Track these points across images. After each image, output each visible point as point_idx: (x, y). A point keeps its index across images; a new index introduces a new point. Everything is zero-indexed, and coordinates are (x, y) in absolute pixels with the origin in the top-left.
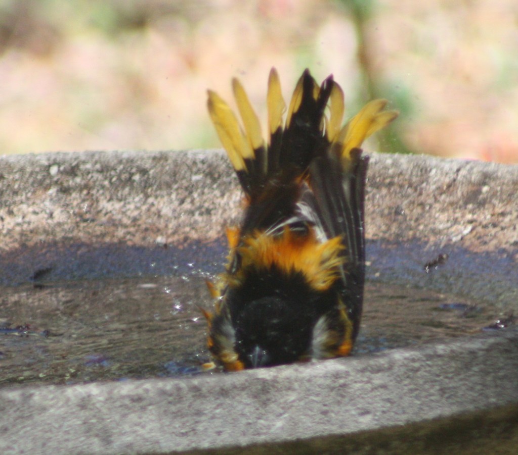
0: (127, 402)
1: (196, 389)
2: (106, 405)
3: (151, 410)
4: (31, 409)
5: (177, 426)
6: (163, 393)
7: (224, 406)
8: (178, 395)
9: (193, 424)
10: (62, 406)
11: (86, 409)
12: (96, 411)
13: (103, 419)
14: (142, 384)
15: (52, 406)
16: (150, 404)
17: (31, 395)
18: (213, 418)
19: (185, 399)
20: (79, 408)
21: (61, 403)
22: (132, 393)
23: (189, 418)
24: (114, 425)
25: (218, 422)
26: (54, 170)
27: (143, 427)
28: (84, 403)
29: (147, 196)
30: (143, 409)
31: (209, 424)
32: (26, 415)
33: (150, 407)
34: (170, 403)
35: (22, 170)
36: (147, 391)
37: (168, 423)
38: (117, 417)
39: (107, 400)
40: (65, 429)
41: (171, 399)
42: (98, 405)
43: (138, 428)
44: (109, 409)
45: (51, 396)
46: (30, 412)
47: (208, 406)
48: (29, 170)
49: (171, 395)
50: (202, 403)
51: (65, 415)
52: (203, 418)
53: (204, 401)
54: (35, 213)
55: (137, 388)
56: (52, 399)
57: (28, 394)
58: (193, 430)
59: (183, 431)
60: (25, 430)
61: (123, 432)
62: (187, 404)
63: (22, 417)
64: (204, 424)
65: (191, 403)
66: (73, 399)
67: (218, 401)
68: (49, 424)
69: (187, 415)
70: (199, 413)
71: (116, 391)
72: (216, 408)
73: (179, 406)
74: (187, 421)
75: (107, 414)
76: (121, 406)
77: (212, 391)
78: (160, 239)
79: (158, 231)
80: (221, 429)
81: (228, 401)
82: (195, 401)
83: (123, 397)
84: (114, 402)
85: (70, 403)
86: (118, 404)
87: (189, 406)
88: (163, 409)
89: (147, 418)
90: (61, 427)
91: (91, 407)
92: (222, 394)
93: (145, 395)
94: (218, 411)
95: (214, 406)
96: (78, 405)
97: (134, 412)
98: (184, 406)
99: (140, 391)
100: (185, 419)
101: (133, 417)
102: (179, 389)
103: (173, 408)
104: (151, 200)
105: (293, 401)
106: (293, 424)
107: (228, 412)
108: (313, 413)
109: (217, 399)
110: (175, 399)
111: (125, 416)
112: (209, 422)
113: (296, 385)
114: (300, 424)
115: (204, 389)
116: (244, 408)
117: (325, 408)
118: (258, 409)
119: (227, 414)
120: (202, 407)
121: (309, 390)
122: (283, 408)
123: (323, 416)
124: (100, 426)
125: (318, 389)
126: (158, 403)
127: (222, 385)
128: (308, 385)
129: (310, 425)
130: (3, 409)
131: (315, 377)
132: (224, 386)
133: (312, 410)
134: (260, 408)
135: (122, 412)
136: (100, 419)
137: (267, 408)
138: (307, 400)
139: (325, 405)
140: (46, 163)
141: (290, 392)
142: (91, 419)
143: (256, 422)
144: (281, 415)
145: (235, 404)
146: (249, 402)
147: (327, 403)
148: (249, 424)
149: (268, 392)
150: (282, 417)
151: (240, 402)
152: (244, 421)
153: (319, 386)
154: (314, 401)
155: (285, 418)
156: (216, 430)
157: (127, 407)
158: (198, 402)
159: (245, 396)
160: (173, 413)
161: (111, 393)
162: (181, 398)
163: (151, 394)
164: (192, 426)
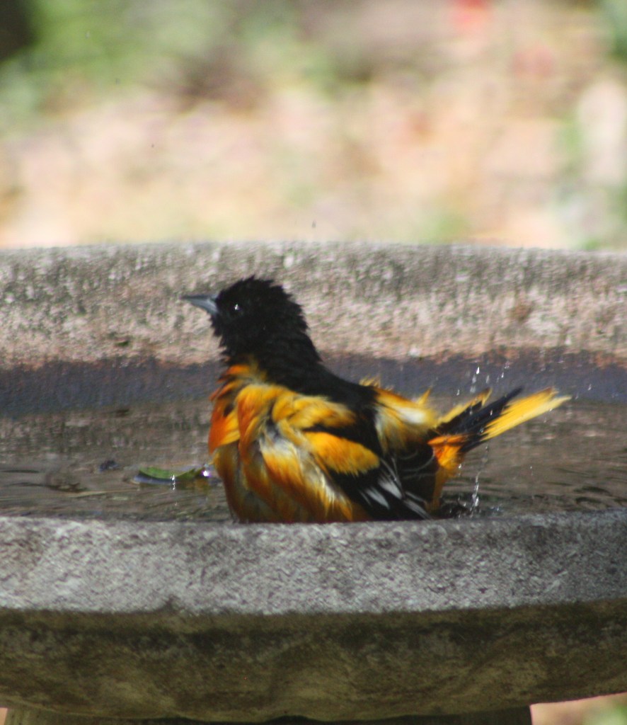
0: (373, 547)
1: (458, 536)
2: (348, 550)
3: (402, 559)
4: (257, 552)
5: (433, 579)
6: (417, 538)
7: (491, 558)
8: (436, 542)
9: (451, 578)
10: (296, 549)
11: (324, 553)
12: (337, 556)
13: (344, 567)
14: (394, 527)
15: (283, 548)
16: (401, 552)
17: (259, 534)
18: (476, 571)
19: (443, 547)
20: (315, 552)
21: (292, 547)
22: (380, 537)
23: (448, 571)
24: (357, 575)
25: (482, 577)
26: (289, 262)
27: (392, 579)
28: (321, 548)
29: (399, 298)
30: (393, 556)
31: (472, 579)
32: (250, 558)
33: (401, 555)
34: (425, 550)
35: (250, 259)
36: (398, 535)
37: (421, 575)
38: (361, 566)
39: (350, 543)
40: (297, 576)
41: (427, 546)
42: (339, 550)
43: (386, 580)
44: (352, 555)
45: (282, 536)
46: (257, 555)
47: (471, 558)
48: (258, 260)
49: (426, 542)
50: (464, 553)
51: (299, 560)
52: (464, 572)
53: (467, 551)
55: (386, 530)
56: (283, 540)
57: (254, 532)
58: (453, 585)
59: (440, 586)
60: (249, 575)
61: (367, 583)
62: (447, 552)
63: (246, 560)
64: (465, 578)
65: (451, 552)
66: (308, 539)
67: (484, 552)
68: (279, 570)
69: (445, 566)
70: (460, 565)
71: (360, 534)
72: (481, 560)
73: (435, 554)
74: (446, 574)
75: (348, 561)
76: (366, 552)
77: (477, 539)
78: (415, 351)
79: (413, 341)
80: (486, 586)
81: (495, 552)
82: (455, 549)
83: (369, 541)
84: (359, 547)
85: (305, 546)
86: (363, 549)
87: (449, 556)
88: (416, 559)
89: (397, 567)
90: (293, 573)
91: (331, 551)
92: (489, 543)
93: (396, 540)
94: (482, 563)
95: (479, 557)
96: (315, 549)
97: (382, 560)
98: (442, 555)
99: (390, 535)
100: (442, 572)
101: (380, 566)
102: (436, 534)
103: (429, 558)
104: (404, 304)
105: (575, 555)
106: (573, 583)
107: (496, 565)
108: (597, 572)
109: (482, 548)
110: (431, 547)
111: (369, 564)
112: (472, 576)
113: (579, 537)
114: (582, 584)
115: (467, 536)
116: (515, 561)
117: (613, 566)
118: (531, 563)
119: (494, 567)
120: (464, 558)
121: (594, 543)
122: (561, 563)
123: (610, 575)
124: (339, 576)
125: (605, 542)
126: (411, 550)
127: (489, 532)
128: (593, 537)
129: (593, 585)
130: (223, 550)
131: (602, 527)
132: (492, 532)
133: (597, 568)
134: (534, 562)
135: (368, 559)
136: (341, 567)
137: (543, 562)
138: (592, 555)
139: (612, 562)
140: (279, 253)
141: (571, 545)
142: (329, 566)
143: (528, 579)
144: (559, 572)
145: (504, 555)
146: (520, 554)
147: (616, 560)
148: (520, 581)
149: (545, 543)
150: (560, 575)
151: (510, 554)
152: (514, 577)
153: (607, 538)
154: (599, 556)
155: (564, 576)
156: (481, 586)
157: (373, 553)
158: (459, 552)
159: (517, 547)
160: (429, 563)
161: (353, 535)
162: (439, 545)
163: (403, 539)
164: (452, 580)
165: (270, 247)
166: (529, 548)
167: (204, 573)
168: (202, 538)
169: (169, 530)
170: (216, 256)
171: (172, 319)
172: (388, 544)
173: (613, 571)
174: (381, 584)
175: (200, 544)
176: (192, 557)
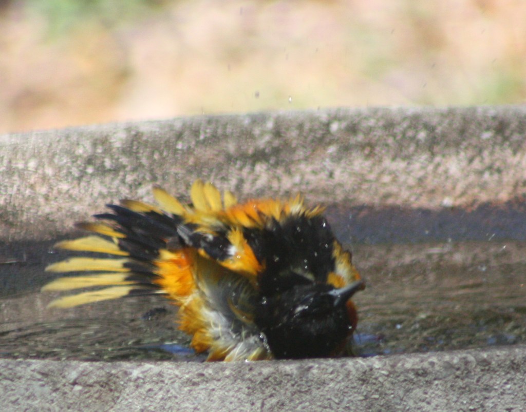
0: (411, 376)
1: (485, 363)
2: (390, 379)
3: (437, 385)
4: (310, 384)
5: (465, 402)
6: (449, 366)
7: (515, 381)
8: (466, 369)
9: (481, 400)
10: (343, 380)
11: (368, 383)
12: (380, 385)
13: (386, 394)
14: (429, 357)
15: (332, 380)
16: (435, 379)
17: (311, 368)
18: (502, 394)
19: (473, 373)
20: (361, 382)
21: (340, 378)
22: (416, 367)
23: (478, 394)
24: (398, 401)
25: (508, 398)
26: (335, 127)
27: (429, 403)
28: (365, 378)
29: (433, 155)
30: (429, 383)
31: (499, 400)
32: (303, 390)
33: (436, 382)
34: (457, 377)
35: (300, 127)
36: (432, 364)
37: (455, 399)
38: (401, 393)
39: (390, 373)
40: (344, 404)
41: (458, 373)
42: (381, 379)
43: (424, 404)
44: (392, 383)
45: (330, 370)
46: (309, 386)
47: (498, 381)
48: (307, 127)
49: (458, 369)
50: (492, 378)
51: (346, 390)
52: (492, 394)
53: (494, 376)
54: (315, 172)
55: (422, 361)
56: (332, 373)
57: (306, 367)
58: (482, 406)
59: (471, 407)
60: (303, 405)
61: (407, 408)
62: (476, 378)
63: (300, 392)
64: (493, 400)
65: (480, 378)
66: (354, 372)
67: (509, 376)
68: (329, 399)
69: (475, 390)
70: (488, 389)
71: (399, 365)
72: (506, 383)
73: (466, 380)
74: (476, 397)
75: (389, 389)
76: (405, 380)
77: (503, 365)
78: (448, 201)
79: (445, 193)
80: (512, 406)
81: (519, 376)
82: (483, 375)
83: (407, 371)
84: (398, 376)
85: (351, 377)
86: (402, 378)
87: (478, 381)
88: (449, 385)
89: (433, 393)
90: (341, 402)
91: (374, 381)
92: (513, 368)
93: (431, 369)
94: (508, 386)
95: (505, 381)
96: (359, 379)
97: (420, 387)
98: (472, 381)
99: (426, 365)
100: (473, 395)
101: (418, 392)
102: (467, 363)
103: (460, 383)
104: (438, 159)
107: (520, 387)
109: (507, 373)
110: (462, 373)
111: (408, 391)
112: (499, 398)
115: (493, 363)
119: (518, 389)
120: (491, 382)
124: (382, 402)
126: (445, 377)
127: (513, 358)
130: (280, 383)
132: (515, 359)
135: (407, 387)
136: (383, 394)
140: (325, 120)
142: (373, 394)
156: (507, 406)
157: (411, 381)
158: (487, 377)
160: (460, 388)
161: (393, 366)
162: (469, 372)
163: (437, 368)
164: (481, 402)
167: (263, 405)
168: (260, 374)
169: (231, 368)
170: (270, 125)
171: (233, 182)
172: (424, 373)
174: (421, 408)
175: (259, 379)
176: (252, 391)
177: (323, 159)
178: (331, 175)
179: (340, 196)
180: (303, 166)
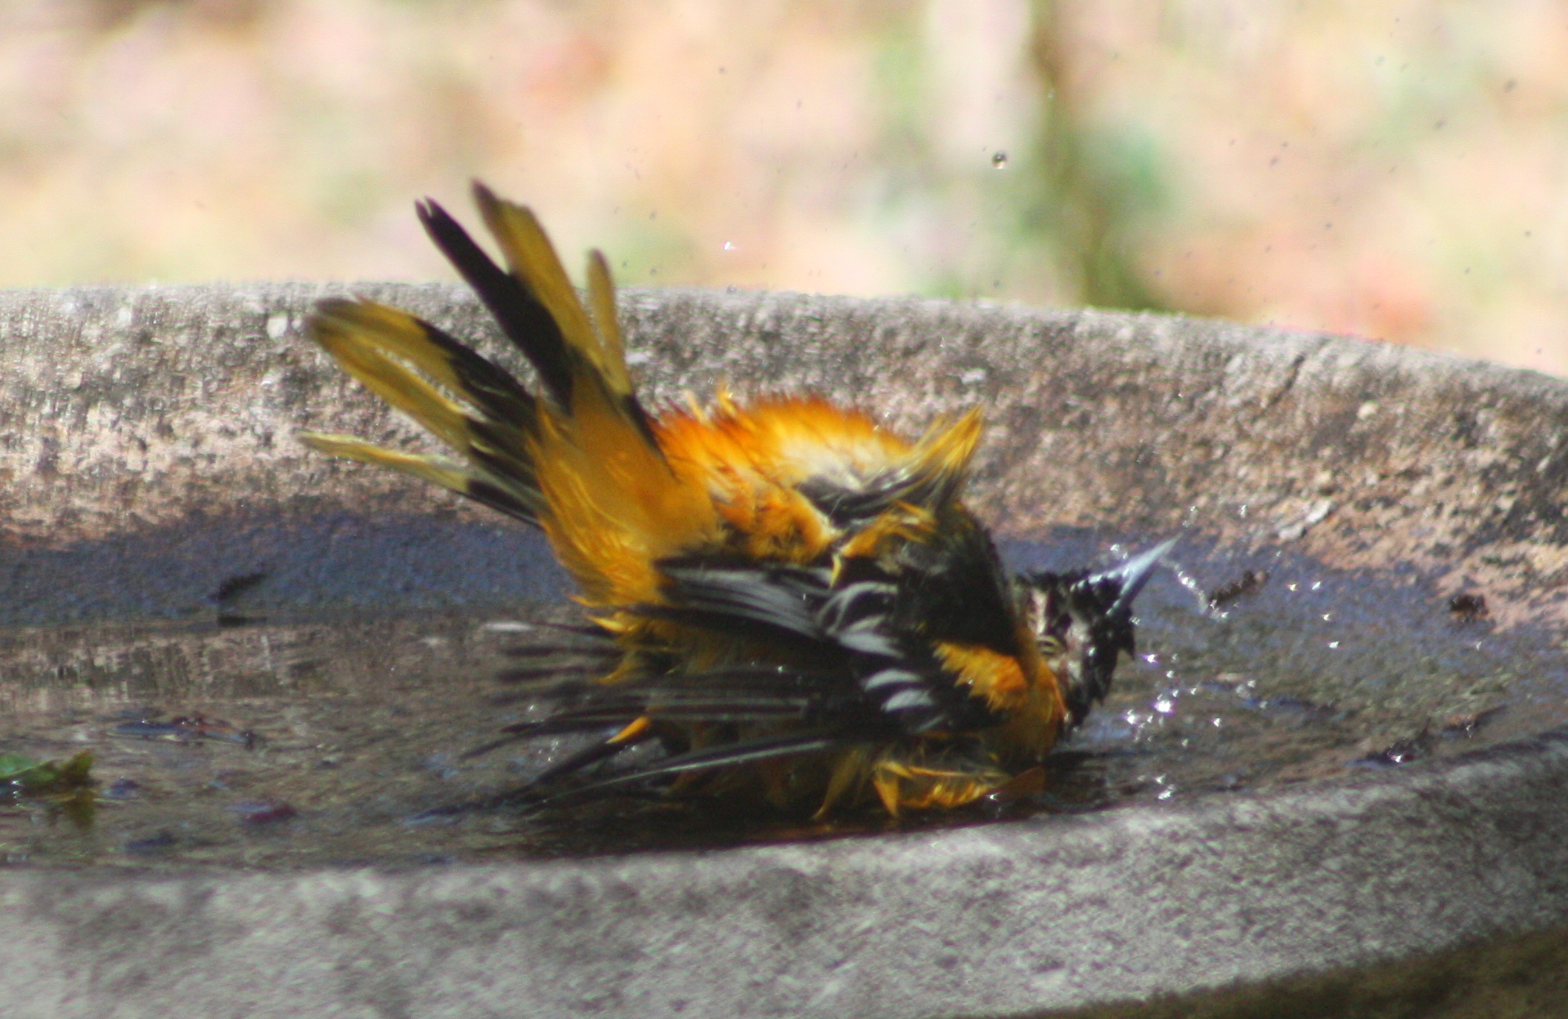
0: (449, 918)
1: (626, 893)
2: (397, 926)
3: (508, 942)
4: (207, 929)
5: (573, 984)
6: (540, 899)
7: (694, 937)
8: (579, 906)
9: (613, 980)
10: (285, 924)
11: (345, 932)
12: (371, 938)
13: (387, 960)
14: (491, 876)
15: (259, 923)
16: (507, 926)
17: (210, 893)
18: (664, 966)
19: (594, 916)
20: (327, 930)
21: (280, 918)
22: (461, 897)
23: (604, 965)
24: (415, 977)
25: (677, 978)
26: (277, 326)
27: (489, 983)
28: (342, 918)
30: (491, 938)
31: (654, 981)
32: (190, 944)
33: (507, 935)
34: (557, 924)
35: (197, 324)
36: (500, 892)
37: (550, 976)
38: (423, 957)
39: (399, 911)
40: (290, 981)
41: (560, 914)
42: (376, 924)
43: (475, 986)
44: (405, 936)
45: (257, 898)
46: (206, 936)
47: (654, 936)
48: (213, 322)
49: (560, 905)
50: (638, 929)
51: (291, 947)
52: (639, 966)
53: (644, 924)
54: (227, 433)
55: (477, 882)
56: (260, 905)
57: (200, 890)
58: (615, 994)
59: (588, 997)
60: (188, 980)
61: (436, 994)
62: (602, 927)
63: (182, 948)
64: (640, 980)
65: (609, 926)
66: (312, 904)
67: (679, 925)
68: (250, 968)
69: (598, 957)
70: (629, 953)
71: (421, 892)
72: (672, 943)
73: (578, 932)
74: (599, 973)
75: (396, 948)
76: (432, 929)
77: (664, 899)
80: (683, 995)
81: (703, 925)
82: (619, 922)
83: (439, 907)
84: (416, 918)
85: (304, 918)
86: (426, 922)
87: (606, 934)
88: (537, 942)
89: (499, 960)
90: (281, 973)
91: (359, 928)
92: (689, 907)
93: (495, 905)
94: (677, 949)
95: (669, 936)
96: (326, 923)
97: (469, 944)
98: (592, 933)
99: (483, 893)
100: (592, 968)
101: (465, 958)
102: (581, 890)
103: (566, 939)
105: (869, 931)
106: (865, 988)
107: (706, 950)
108: (916, 963)
109: (676, 918)
110: (569, 915)
111: (442, 953)
112: (654, 977)
113: (877, 892)
114: (884, 990)
115: (643, 893)
116: (744, 945)
117: (949, 951)
118: (778, 947)
119: (700, 957)
120: (639, 937)
121: (909, 904)
122: (841, 947)
123: (942, 971)
124: (379, 977)
125: (931, 902)
126: (526, 924)
127: (689, 884)
128: (906, 890)
129: (908, 991)
130: (135, 926)
131: (925, 871)
132: (694, 884)
133: (914, 955)
134: (784, 946)
135: (437, 944)
136: (383, 961)
137: (802, 946)
138: (903, 930)
139: (948, 943)
140: (257, 308)
141: (860, 908)
142: (356, 958)
143: (772, 980)
144: (837, 964)
145: (721, 933)
146: (755, 930)
147: (952, 938)
148: (756, 984)
149: (805, 906)
150: (837, 971)
151: (735, 929)
152: (742, 976)
153: (935, 894)
154: (921, 931)
155: (846, 972)
156: (673, 996)
157: (448, 931)
158: (628, 925)
159: (747, 913)
160: (564, 950)
161: (408, 894)
162: (585, 913)
163: (510, 902)
164: (612, 985)
165: (238, 294)
166: (772, 917)
167: (94, 979)
168: (89, 903)
169: (22, 886)
170: (124, 317)
171: (34, 450)
172: (478, 912)
173: (949, 963)
174: (467, 995)
175: (87, 917)
177: (249, 403)
178: (267, 440)
179: (287, 491)
180: (199, 417)
